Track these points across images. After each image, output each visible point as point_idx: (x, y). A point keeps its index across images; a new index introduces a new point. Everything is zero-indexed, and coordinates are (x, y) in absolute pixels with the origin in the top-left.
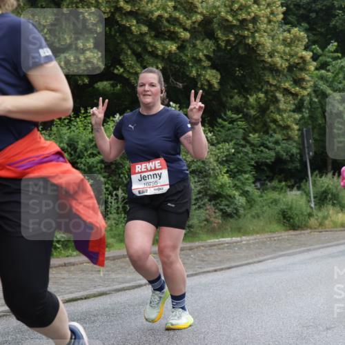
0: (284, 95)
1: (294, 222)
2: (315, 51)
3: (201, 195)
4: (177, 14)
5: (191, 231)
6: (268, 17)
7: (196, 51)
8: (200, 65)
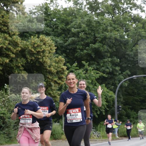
0: (54, 83)
1: (55, 137)
2: (68, 66)
3: (16, 124)
4: (10, 47)
5: (11, 140)
6: (49, 51)
7: (17, 63)
8: (19, 69)
